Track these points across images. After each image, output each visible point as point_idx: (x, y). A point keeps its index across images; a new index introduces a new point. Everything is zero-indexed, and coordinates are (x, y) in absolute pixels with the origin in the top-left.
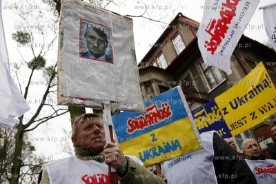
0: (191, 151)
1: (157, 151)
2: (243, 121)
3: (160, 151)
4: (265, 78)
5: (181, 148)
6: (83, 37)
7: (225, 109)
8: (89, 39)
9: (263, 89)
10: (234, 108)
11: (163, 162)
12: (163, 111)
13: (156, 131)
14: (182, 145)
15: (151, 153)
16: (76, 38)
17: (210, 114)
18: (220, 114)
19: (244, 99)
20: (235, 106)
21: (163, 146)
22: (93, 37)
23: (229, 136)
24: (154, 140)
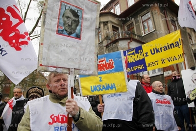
0: (121, 92)
1: (102, 88)
2: (156, 63)
3: (103, 88)
4: (178, 40)
5: (116, 89)
6: (61, 17)
7: (147, 53)
8: (66, 19)
9: (174, 47)
10: (152, 54)
11: (104, 95)
12: (109, 64)
13: (103, 76)
14: (117, 88)
15: (98, 88)
16: (56, 18)
17: (137, 54)
18: (143, 55)
19: (160, 50)
20: (153, 52)
21: (105, 86)
22: (68, 17)
23: (146, 70)
24: (101, 81)
